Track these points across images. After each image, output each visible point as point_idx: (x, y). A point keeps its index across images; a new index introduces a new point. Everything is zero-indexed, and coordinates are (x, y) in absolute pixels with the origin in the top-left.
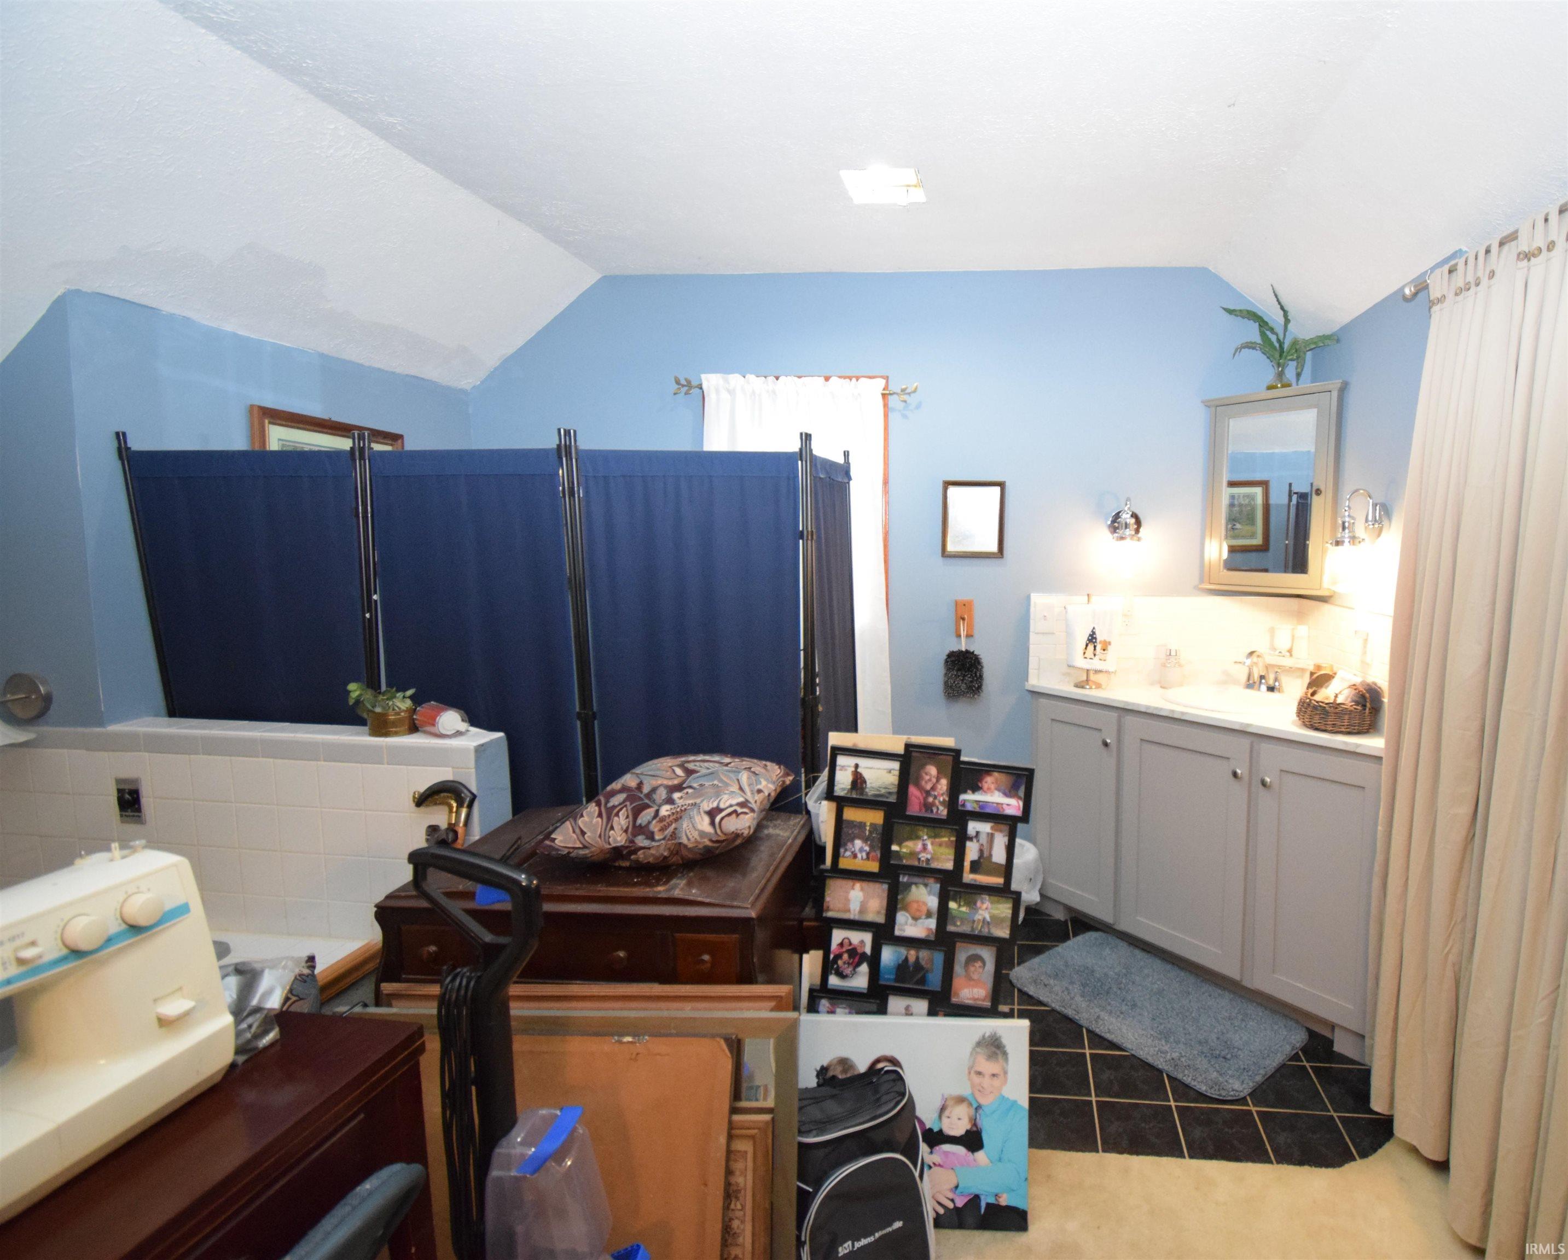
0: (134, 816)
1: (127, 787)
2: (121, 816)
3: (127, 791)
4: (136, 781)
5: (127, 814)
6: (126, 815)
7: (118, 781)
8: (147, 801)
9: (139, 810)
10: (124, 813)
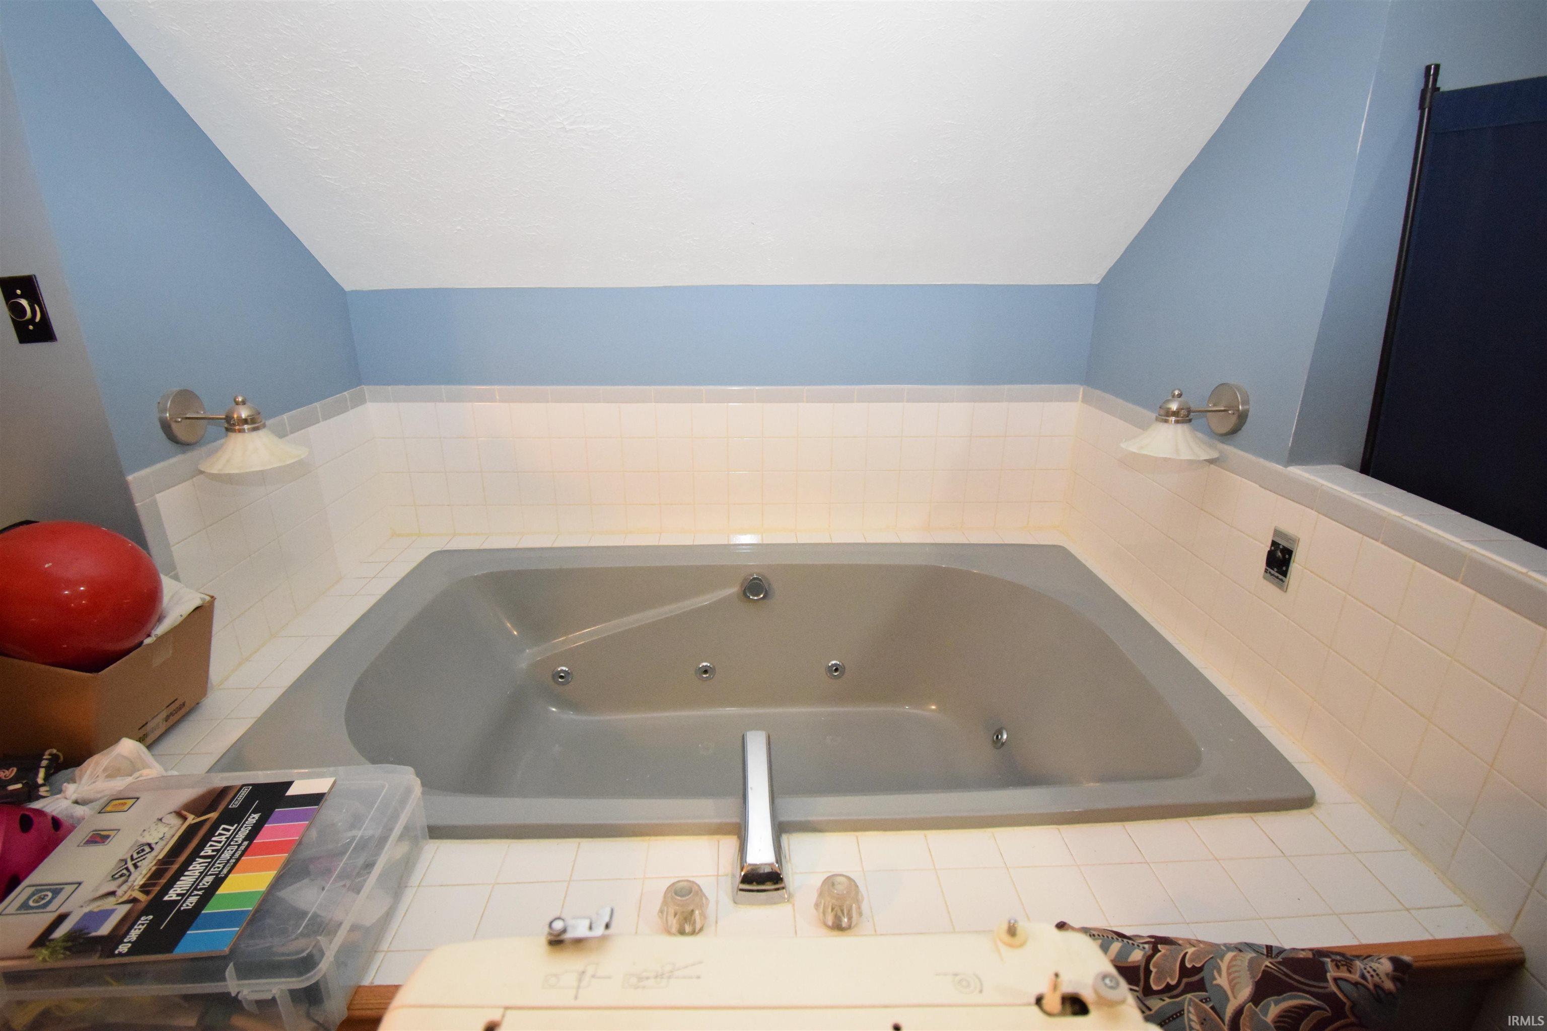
0: (1277, 577)
1: (1283, 543)
2: (1266, 571)
3: (1281, 547)
4: (1295, 541)
5: (1272, 572)
6: (1270, 573)
7: (1277, 532)
8: (1295, 567)
9: (1285, 574)
10: (1270, 570)
